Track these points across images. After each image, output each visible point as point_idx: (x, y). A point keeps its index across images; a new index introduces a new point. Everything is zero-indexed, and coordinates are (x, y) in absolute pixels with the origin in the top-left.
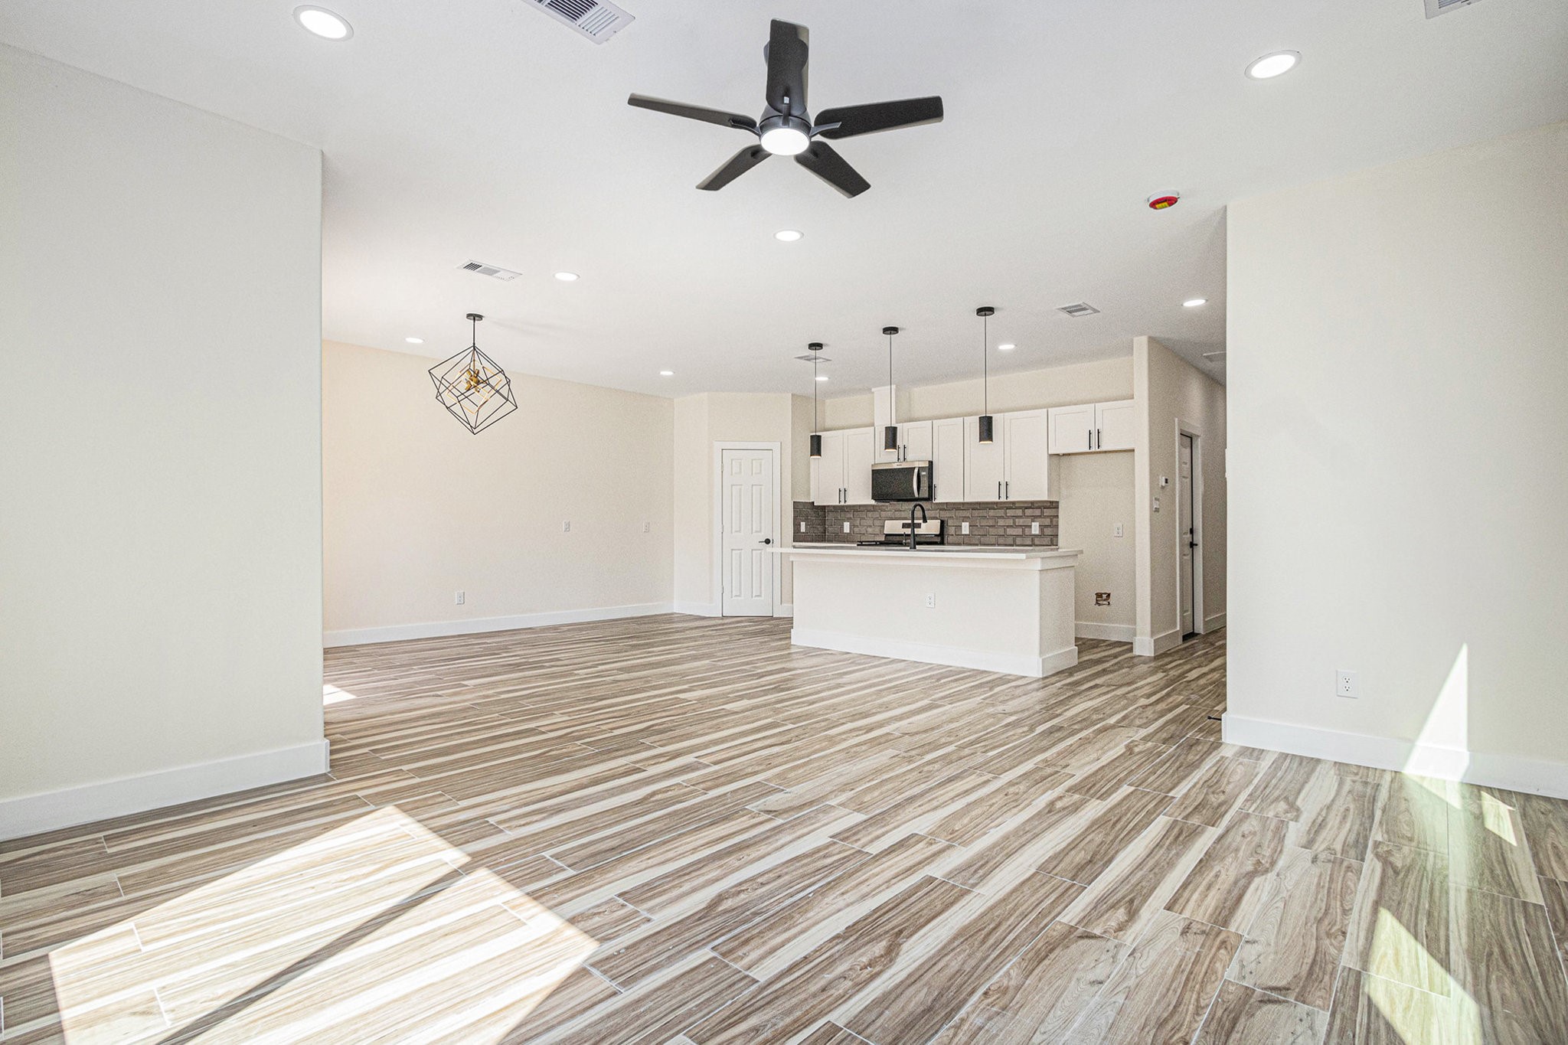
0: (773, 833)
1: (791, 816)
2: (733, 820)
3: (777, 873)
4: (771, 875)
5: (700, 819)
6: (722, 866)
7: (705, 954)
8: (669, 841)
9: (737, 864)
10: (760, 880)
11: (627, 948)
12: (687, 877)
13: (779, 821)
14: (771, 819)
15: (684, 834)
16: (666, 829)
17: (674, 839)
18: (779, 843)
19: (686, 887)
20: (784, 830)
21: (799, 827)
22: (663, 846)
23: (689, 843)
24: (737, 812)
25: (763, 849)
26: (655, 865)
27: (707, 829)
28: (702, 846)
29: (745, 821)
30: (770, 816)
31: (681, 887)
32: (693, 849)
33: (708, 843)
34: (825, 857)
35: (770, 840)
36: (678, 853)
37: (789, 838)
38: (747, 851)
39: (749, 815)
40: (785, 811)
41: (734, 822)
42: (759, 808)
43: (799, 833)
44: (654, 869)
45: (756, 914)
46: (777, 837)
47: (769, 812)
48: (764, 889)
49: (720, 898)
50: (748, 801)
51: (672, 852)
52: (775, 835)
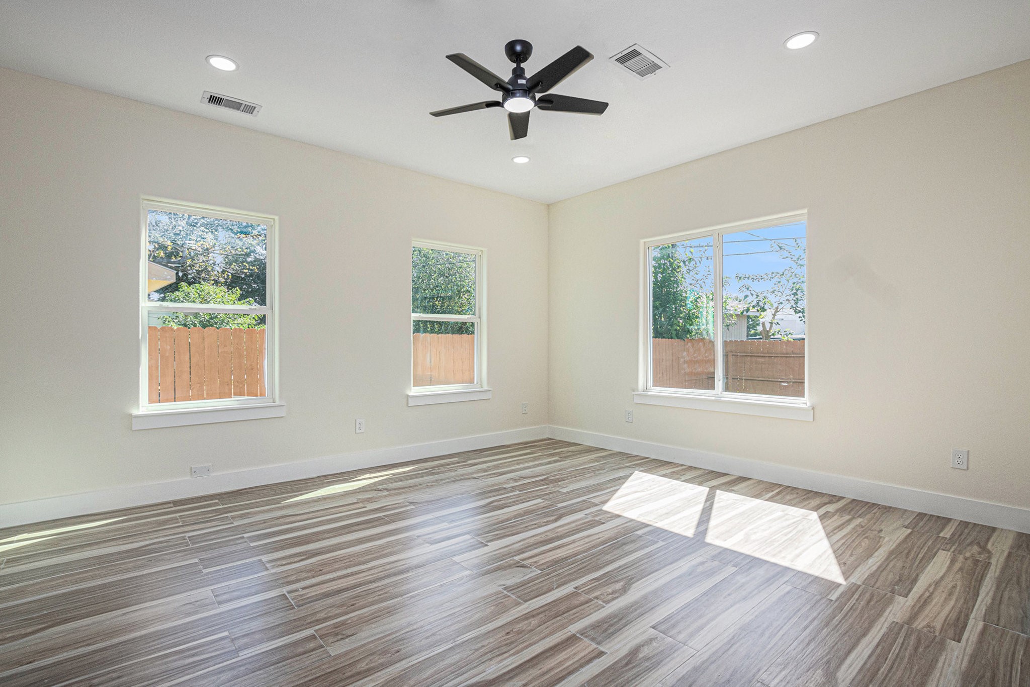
0: (524, 550)
1: (507, 562)
2: (551, 561)
3: (527, 529)
4: (530, 528)
5: (575, 563)
6: (556, 533)
7: (560, 505)
8: (592, 547)
9: (548, 534)
10: (536, 526)
11: (590, 508)
12: (574, 529)
13: (517, 558)
14: (523, 560)
15: (585, 551)
16: (597, 556)
17: (590, 549)
18: (521, 543)
19: (573, 525)
20: (515, 552)
21: (505, 553)
22: (595, 544)
23: (578, 546)
24: (548, 567)
25: (532, 540)
26: (594, 535)
27: (569, 555)
28: (570, 544)
29: (543, 559)
30: (523, 562)
31: (576, 525)
32: (575, 542)
33: (566, 545)
34: (497, 535)
35: (526, 545)
36: (583, 540)
37: (514, 546)
38: (542, 539)
39: (539, 564)
40: (510, 566)
41: (550, 559)
42: (530, 570)
43: (506, 549)
44: (593, 533)
45: (540, 514)
46: (521, 547)
47: (523, 566)
48: (535, 522)
49: (556, 520)
50: (537, 578)
51: (587, 541)
52: (522, 549)
